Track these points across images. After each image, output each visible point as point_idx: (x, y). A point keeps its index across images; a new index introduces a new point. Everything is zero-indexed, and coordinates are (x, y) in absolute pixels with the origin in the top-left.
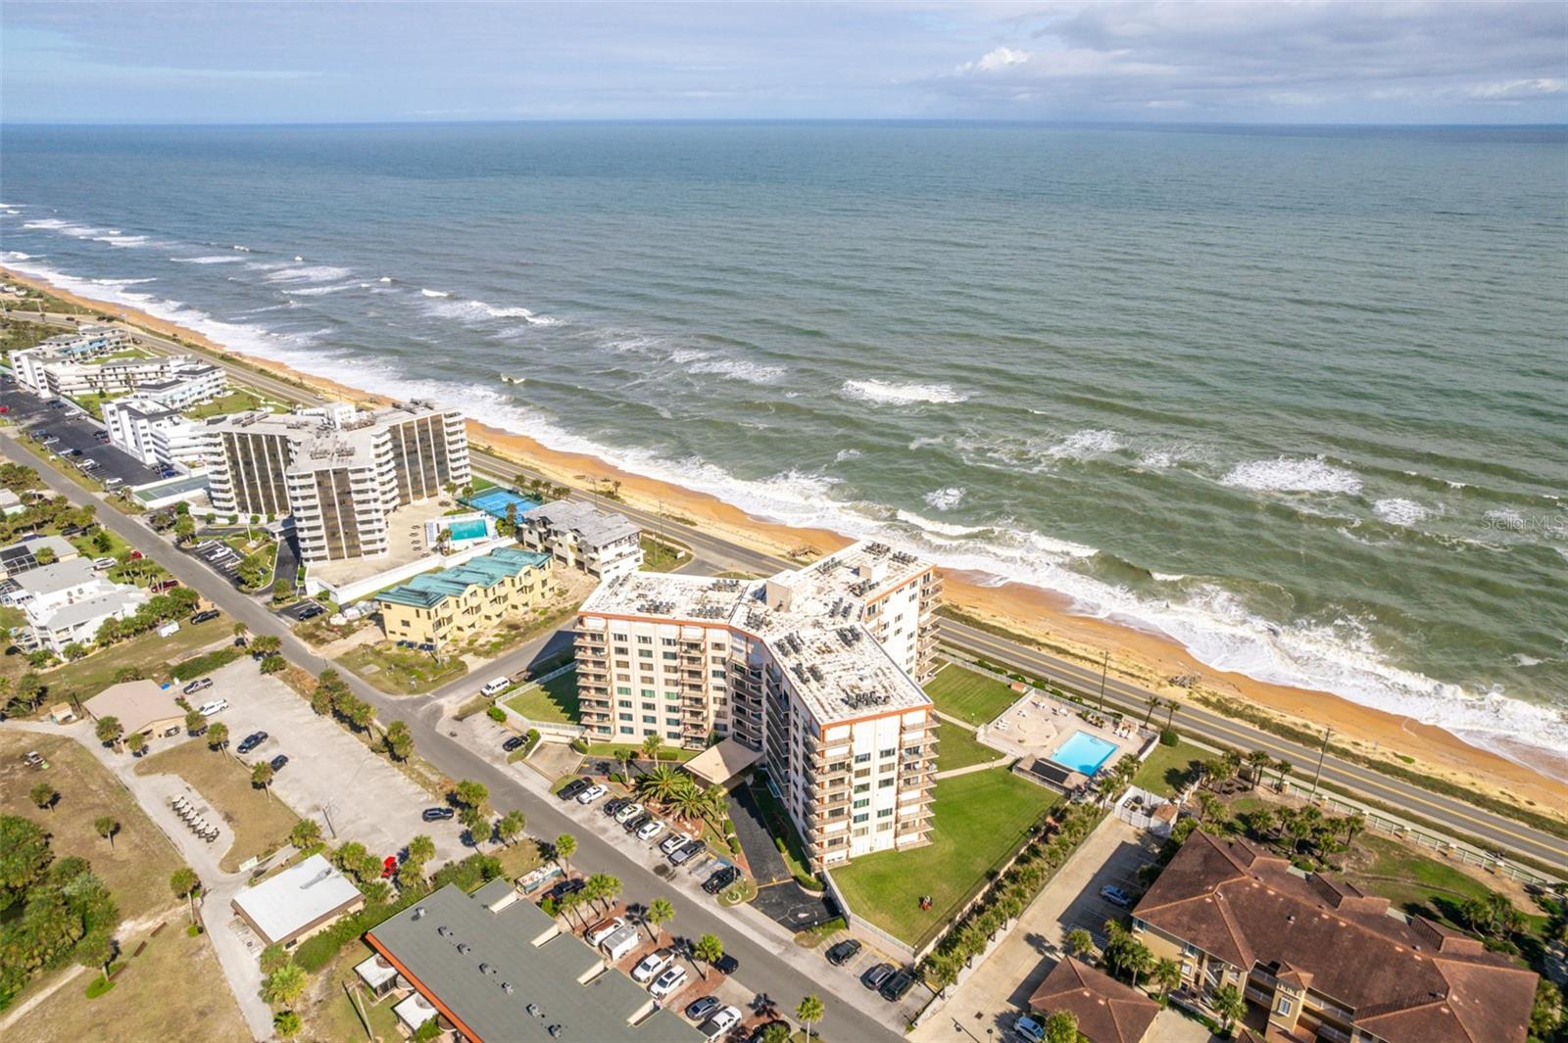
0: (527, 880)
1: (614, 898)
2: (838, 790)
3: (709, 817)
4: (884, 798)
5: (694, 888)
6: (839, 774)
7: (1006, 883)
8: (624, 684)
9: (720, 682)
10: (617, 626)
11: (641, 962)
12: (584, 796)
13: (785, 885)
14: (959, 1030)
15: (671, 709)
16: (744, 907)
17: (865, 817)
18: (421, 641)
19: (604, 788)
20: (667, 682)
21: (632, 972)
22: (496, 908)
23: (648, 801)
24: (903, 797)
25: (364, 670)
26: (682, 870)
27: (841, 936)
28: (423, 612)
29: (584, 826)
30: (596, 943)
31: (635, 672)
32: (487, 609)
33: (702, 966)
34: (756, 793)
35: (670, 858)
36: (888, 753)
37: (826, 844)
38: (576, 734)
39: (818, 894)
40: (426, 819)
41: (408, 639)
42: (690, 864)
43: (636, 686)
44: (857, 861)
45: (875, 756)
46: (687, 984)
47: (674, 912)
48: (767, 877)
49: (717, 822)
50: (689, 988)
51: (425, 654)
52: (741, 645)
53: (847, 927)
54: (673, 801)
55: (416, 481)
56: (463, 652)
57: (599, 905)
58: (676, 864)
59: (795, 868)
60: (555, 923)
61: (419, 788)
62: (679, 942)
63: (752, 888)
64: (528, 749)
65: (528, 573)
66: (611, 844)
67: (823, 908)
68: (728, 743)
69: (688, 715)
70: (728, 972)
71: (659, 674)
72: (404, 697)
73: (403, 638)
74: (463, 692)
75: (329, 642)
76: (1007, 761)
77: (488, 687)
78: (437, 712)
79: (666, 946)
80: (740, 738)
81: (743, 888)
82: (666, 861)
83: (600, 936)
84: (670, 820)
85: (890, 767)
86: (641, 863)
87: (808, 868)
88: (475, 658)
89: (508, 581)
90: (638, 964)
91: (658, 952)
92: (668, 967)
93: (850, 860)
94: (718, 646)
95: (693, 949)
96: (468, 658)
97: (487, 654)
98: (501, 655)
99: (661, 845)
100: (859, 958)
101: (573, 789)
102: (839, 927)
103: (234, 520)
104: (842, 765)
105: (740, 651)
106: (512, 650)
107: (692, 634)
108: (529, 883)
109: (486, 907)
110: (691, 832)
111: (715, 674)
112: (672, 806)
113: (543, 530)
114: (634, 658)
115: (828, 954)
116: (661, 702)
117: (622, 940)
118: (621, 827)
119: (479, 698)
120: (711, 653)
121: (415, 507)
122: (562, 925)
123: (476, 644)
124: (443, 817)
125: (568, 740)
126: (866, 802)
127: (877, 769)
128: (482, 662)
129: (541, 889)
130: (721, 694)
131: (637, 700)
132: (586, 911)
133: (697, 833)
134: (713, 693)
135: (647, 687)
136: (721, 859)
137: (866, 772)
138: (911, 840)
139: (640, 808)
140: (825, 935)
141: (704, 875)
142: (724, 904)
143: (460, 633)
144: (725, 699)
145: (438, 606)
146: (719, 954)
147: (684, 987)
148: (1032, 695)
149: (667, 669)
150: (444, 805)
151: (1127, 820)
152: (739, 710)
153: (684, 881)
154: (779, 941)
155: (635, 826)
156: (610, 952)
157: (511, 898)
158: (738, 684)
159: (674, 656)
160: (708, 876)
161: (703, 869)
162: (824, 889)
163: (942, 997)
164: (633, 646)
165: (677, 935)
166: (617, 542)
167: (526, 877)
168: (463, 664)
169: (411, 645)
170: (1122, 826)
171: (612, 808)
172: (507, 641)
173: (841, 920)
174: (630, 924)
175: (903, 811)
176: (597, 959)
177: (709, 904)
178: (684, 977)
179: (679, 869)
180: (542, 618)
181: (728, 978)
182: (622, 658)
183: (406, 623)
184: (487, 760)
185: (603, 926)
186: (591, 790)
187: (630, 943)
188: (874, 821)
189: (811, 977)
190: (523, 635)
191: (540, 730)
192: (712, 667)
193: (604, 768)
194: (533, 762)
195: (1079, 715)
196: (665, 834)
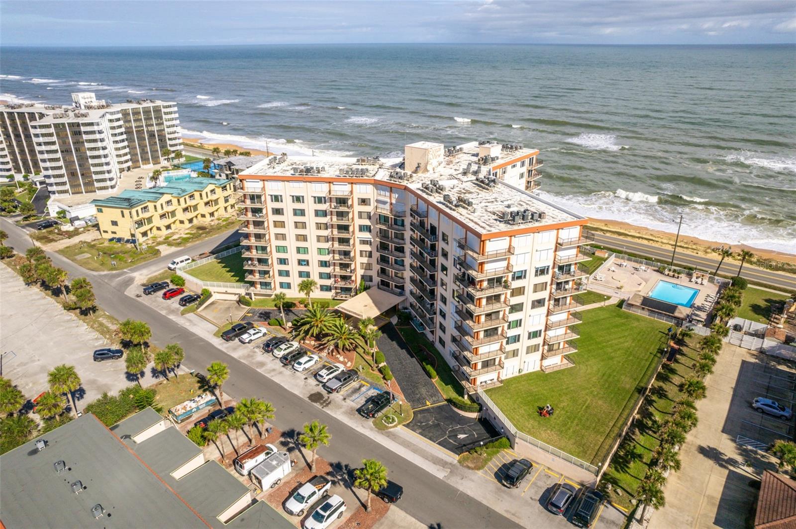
0: (179, 410)
1: (267, 425)
2: (495, 307)
3: (360, 350)
4: (534, 319)
5: (349, 413)
6: (498, 290)
7: (654, 398)
8: (281, 243)
9: (366, 235)
10: (273, 188)
11: (294, 493)
12: (245, 337)
13: (439, 407)
15: (324, 264)
16: (401, 430)
17: (517, 339)
18: (127, 236)
19: (264, 330)
20: (319, 238)
21: (284, 504)
22: (139, 438)
23: (304, 339)
24: (553, 319)
25: (79, 257)
26: (337, 397)
27: (506, 456)
28: (126, 212)
29: (242, 361)
30: (245, 472)
31: (291, 231)
32: (180, 215)
33: (363, 494)
34: (401, 330)
35: (324, 386)
36: (542, 271)
37: (479, 366)
38: (243, 292)
39: (474, 415)
40: (95, 359)
41: (117, 236)
42: (345, 391)
43: (291, 243)
44: (508, 383)
45: (531, 273)
46: (347, 516)
47: (330, 437)
48: (421, 401)
49: (368, 354)
50: (350, 520)
51: (129, 246)
52: (385, 196)
53: (512, 447)
54: (327, 335)
55: (144, 152)
56: (159, 244)
57: (252, 432)
58: (330, 391)
59: (448, 392)
60: (200, 451)
61: (96, 335)
62: (337, 467)
63: (407, 411)
64: (201, 304)
65: (213, 191)
66: (268, 375)
67: (480, 428)
68: (374, 290)
69: (338, 269)
70: (392, 500)
71: (312, 232)
72: (105, 272)
73: (114, 236)
74: (153, 268)
75: (56, 241)
76: (614, 301)
77: (174, 263)
78: (131, 281)
79: (322, 473)
80: (384, 285)
81: (399, 411)
82: (320, 389)
83: (249, 464)
84: (324, 354)
85: (544, 286)
86: (296, 392)
87: (460, 391)
88: (168, 247)
89: (197, 195)
90: (291, 494)
91: (313, 480)
92: (325, 497)
93: (501, 382)
94: (364, 202)
95: (351, 473)
96: (161, 248)
97: (179, 244)
98: (189, 245)
99: (316, 375)
100: (531, 478)
101: (235, 332)
102: (503, 446)
103: (11, 177)
104: (499, 280)
105: (384, 203)
106: (197, 242)
107: (341, 190)
108: (181, 412)
109: (128, 437)
110: (344, 363)
111: (362, 228)
112: (325, 340)
113: (229, 172)
114: (289, 218)
115: (497, 475)
116: (314, 258)
117: (273, 468)
118: (278, 361)
119: (166, 271)
120: (358, 208)
121: (143, 169)
122: (211, 453)
123: (170, 239)
124: (112, 357)
125: (236, 298)
126: (518, 323)
127: (532, 288)
128: (173, 249)
129: (195, 417)
130: (367, 248)
131: (293, 257)
132: (239, 439)
133: (349, 364)
134: (359, 247)
135: (302, 244)
136: (373, 386)
137: (520, 291)
138: (555, 362)
139: (296, 345)
140: (490, 455)
141: (359, 401)
142: (381, 428)
143: (159, 232)
144: (371, 253)
145: (139, 208)
146: (383, 482)
147: (343, 519)
148: (613, 259)
149: (319, 226)
150: (116, 347)
151: (737, 343)
152: (383, 260)
153: (339, 407)
154: (444, 464)
155: (290, 360)
156: (260, 482)
157: (160, 427)
158: (383, 234)
159: (325, 214)
160: (362, 401)
161: (357, 395)
162: (480, 410)
163: (640, 521)
164: (288, 206)
165: (335, 461)
167: (179, 407)
168: (158, 251)
169: (119, 240)
170: (733, 348)
171: (270, 346)
172: (194, 237)
173: (504, 439)
174: (284, 450)
175: (551, 333)
176: (245, 490)
177: (365, 428)
178: (343, 508)
179: (334, 396)
180: (225, 223)
181: (393, 507)
182: (278, 218)
183: (115, 223)
184: (163, 313)
185: (252, 454)
186: (252, 331)
187: (283, 471)
188: (525, 342)
189: (485, 502)
190: (209, 232)
191: (211, 289)
192: (358, 222)
193: (265, 316)
194: (203, 314)
195: (657, 271)
196: (319, 365)
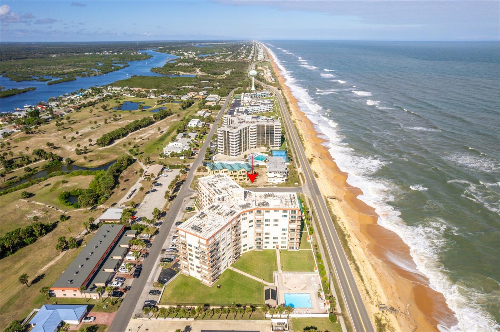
5: (161, 258)
13: (175, 271)
14: (139, 328)
16: (160, 269)
17: (193, 265)
26: (166, 253)
36: (196, 248)
42: (170, 253)
45: (193, 247)
48: (175, 267)
55: (263, 142)
64: (190, 211)
72: (191, 189)
75: (200, 172)
76: (270, 284)
81: (167, 265)
93: (189, 276)
100: (156, 296)
115: (152, 290)
126: (192, 260)
127: (194, 251)
137: (191, 250)
140: (160, 287)
142: (159, 265)
147: (126, 273)
153: (163, 255)
154: (153, 280)
157: (132, 236)
160: (167, 258)
161: (169, 256)
163: (149, 318)
165: (143, 264)
166: (275, 172)
177: (157, 263)
181: (133, 278)
184: (180, 209)
188: (196, 268)
189: (143, 292)
